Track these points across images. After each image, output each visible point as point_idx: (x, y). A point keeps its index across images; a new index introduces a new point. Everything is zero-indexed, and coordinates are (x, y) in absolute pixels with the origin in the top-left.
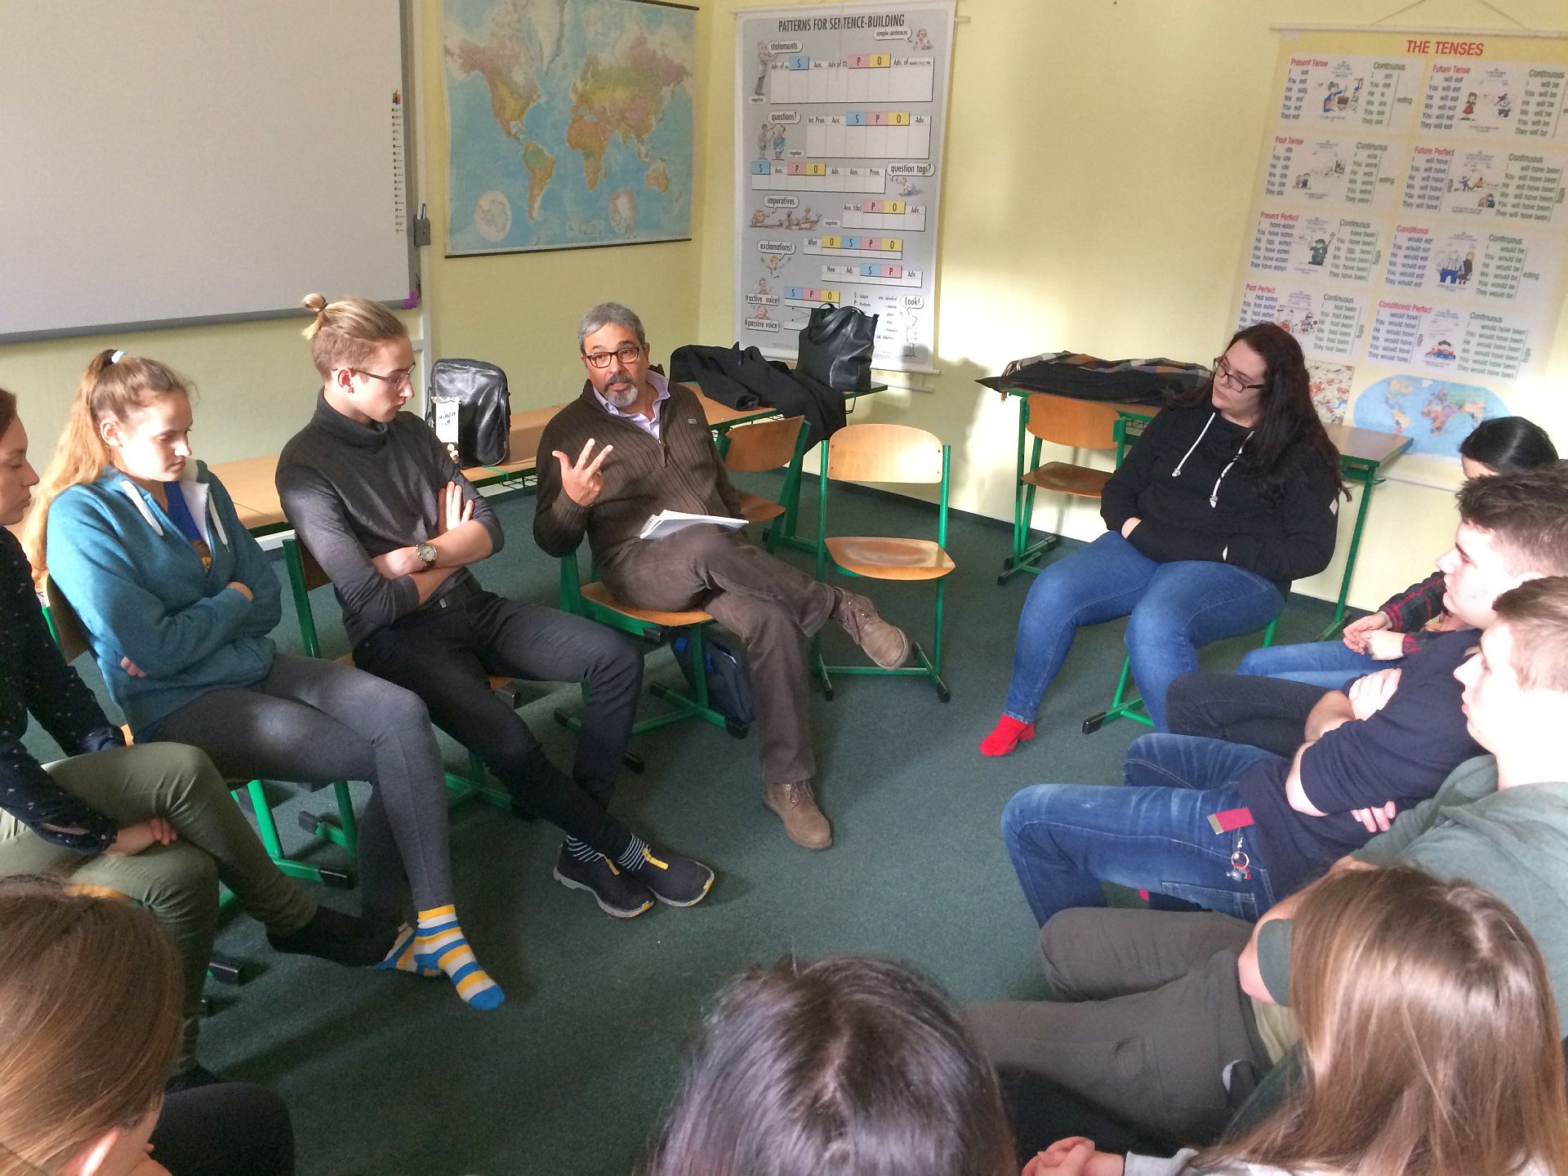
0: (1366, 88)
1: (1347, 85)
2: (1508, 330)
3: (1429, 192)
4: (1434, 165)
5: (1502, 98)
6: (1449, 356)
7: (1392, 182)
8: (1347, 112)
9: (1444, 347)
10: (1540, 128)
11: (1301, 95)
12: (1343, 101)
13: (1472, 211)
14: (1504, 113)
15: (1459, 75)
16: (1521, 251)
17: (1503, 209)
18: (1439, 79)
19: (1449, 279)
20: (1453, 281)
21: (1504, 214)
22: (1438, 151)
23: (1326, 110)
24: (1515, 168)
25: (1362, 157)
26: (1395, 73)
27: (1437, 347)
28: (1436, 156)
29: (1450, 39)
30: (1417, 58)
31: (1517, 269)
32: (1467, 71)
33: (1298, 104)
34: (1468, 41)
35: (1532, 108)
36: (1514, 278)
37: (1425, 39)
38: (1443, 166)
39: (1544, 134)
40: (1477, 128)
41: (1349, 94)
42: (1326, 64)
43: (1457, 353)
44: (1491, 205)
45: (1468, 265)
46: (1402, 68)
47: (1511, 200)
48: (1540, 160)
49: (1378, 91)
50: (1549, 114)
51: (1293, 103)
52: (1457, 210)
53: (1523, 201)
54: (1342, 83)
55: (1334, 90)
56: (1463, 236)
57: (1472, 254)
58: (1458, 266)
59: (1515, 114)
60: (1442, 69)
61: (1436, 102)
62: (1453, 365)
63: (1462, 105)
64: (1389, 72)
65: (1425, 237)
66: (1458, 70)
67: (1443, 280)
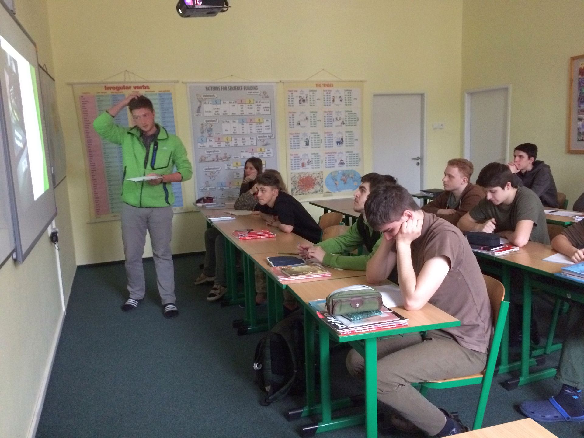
0: (309, 97)
1: (304, 96)
2: (354, 154)
3: (329, 122)
4: (329, 115)
5: (340, 97)
6: (343, 164)
7: (320, 121)
8: (305, 104)
9: (342, 161)
10: (350, 103)
11: (292, 100)
12: (304, 101)
13: (340, 126)
14: (341, 101)
15: (330, 92)
16: (353, 134)
17: (346, 124)
18: (325, 93)
19: (339, 144)
20: (340, 144)
21: (347, 126)
22: (329, 112)
23: (300, 103)
24: (347, 114)
25: (312, 114)
26: (315, 92)
27: (340, 162)
28: (328, 113)
29: (325, 83)
30: (318, 89)
31: (353, 139)
32: (331, 91)
33: (292, 102)
34: (330, 83)
35: (347, 99)
36: (353, 141)
37: (320, 83)
38: (331, 115)
39: (351, 105)
40: (336, 105)
41: (305, 99)
42: (297, 91)
43: (345, 162)
44: (344, 124)
45: (342, 139)
46: (316, 91)
47: (348, 122)
48: (351, 111)
49: (312, 97)
50: (351, 100)
51: (291, 102)
52: (337, 126)
53: (350, 122)
54: (302, 96)
55: (301, 98)
56: (339, 133)
57: (342, 137)
58: (340, 140)
59: (344, 101)
60: (324, 91)
61: (326, 99)
62: (345, 165)
63: (332, 100)
64: (313, 92)
65: (331, 134)
66: (329, 91)
67: (337, 144)
